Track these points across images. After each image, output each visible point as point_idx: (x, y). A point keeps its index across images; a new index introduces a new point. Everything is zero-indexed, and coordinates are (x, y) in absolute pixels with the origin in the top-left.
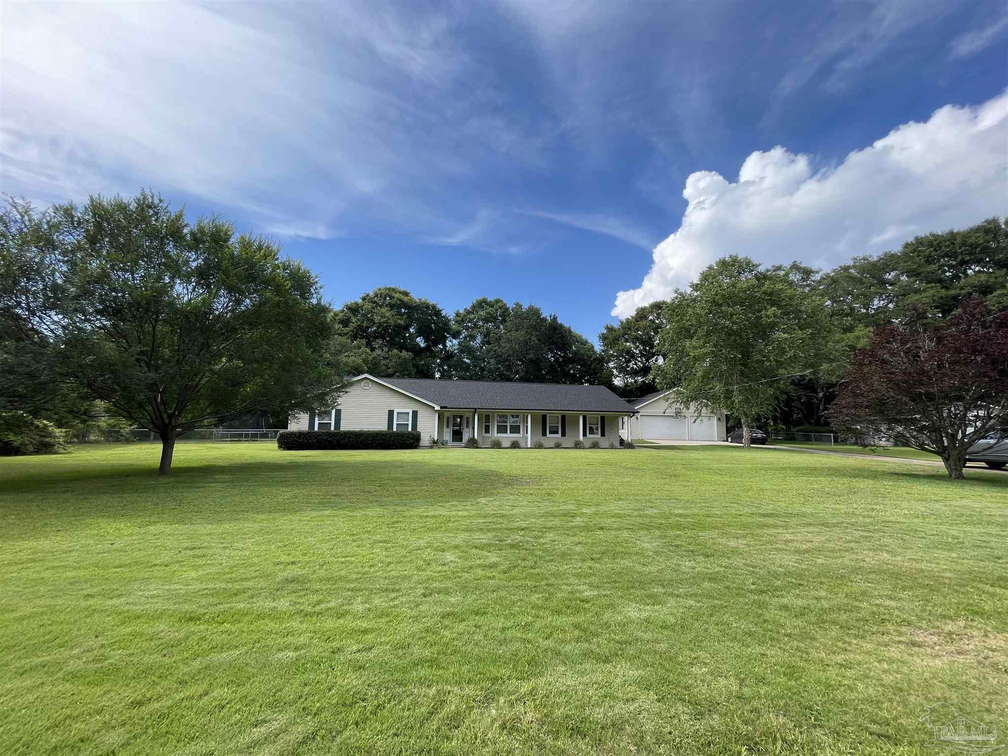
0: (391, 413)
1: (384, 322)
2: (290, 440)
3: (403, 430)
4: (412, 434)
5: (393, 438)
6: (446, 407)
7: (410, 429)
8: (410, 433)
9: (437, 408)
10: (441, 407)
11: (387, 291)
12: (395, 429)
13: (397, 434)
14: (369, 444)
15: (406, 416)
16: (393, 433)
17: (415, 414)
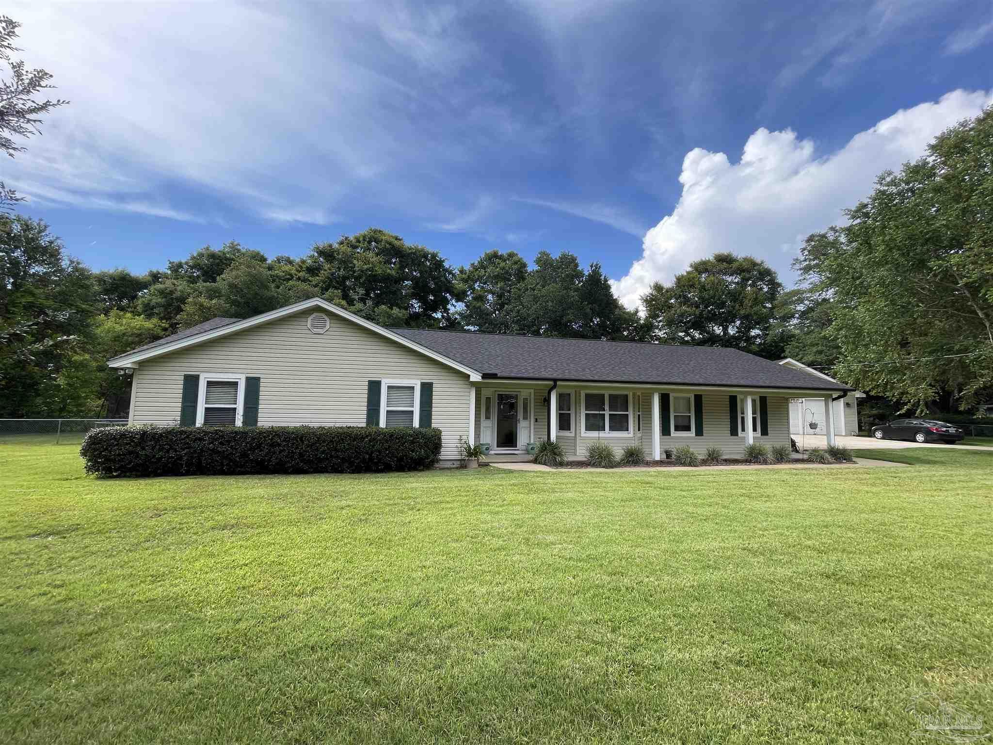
0: (374, 387)
1: (367, 270)
2: (116, 451)
3: (400, 424)
4: (424, 436)
5: (378, 446)
6: (494, 376)
7: (416, 424)
8: (417, 434)
9: (475, 377)
10: (485, 376)
11: (372, 233)
12: (382, 424)
13: (390, 437)
14: (320, 460)
15: (405, 394)
16: (380, 432)
17: (427, 389)
